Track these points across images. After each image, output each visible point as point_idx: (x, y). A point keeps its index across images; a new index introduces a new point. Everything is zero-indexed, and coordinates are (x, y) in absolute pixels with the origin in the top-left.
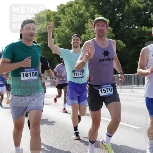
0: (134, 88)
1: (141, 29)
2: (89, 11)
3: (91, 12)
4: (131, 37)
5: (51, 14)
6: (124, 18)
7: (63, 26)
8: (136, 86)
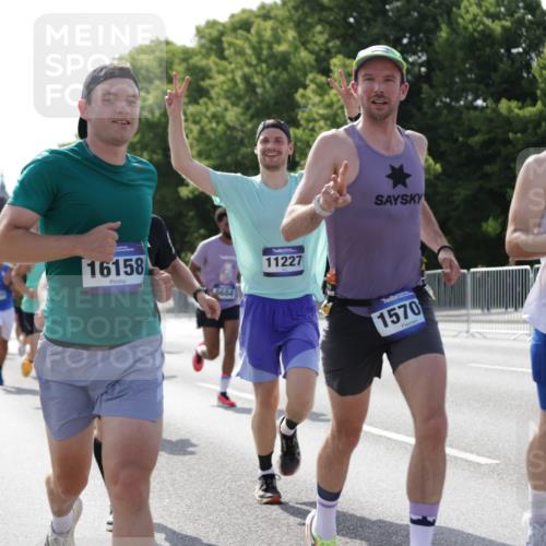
0: (473, 318)
1: (496, 111)
2: (311, 46)
3: (317, 48)
4: (461, 139)
5: (174, 55)
6: (434, 70)
7: (218, 99)
8: (479, 311)
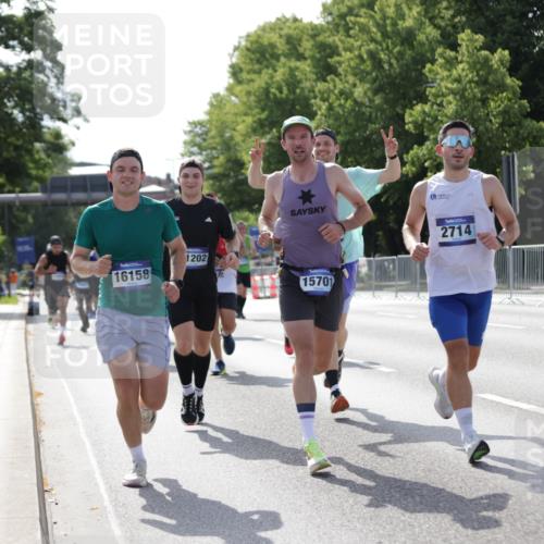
2: (437, 21)
3: (443, 24)
5: (302, 31)
7: (346, 76)
